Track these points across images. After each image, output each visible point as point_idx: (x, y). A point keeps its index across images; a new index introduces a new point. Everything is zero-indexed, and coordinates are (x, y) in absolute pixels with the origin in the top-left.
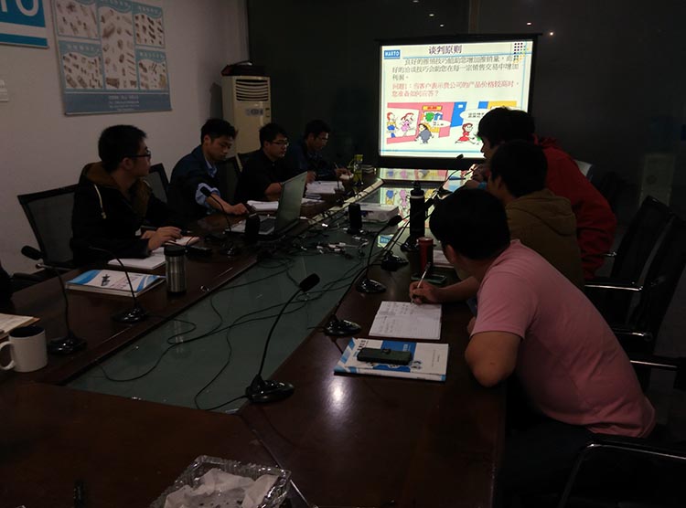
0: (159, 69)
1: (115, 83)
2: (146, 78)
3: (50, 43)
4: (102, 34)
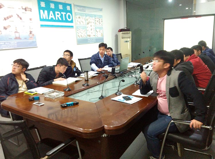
0: (101, 32)
1: (90, 36)
2: (97, 34)
3: (74, 27)
4: (87, 23)
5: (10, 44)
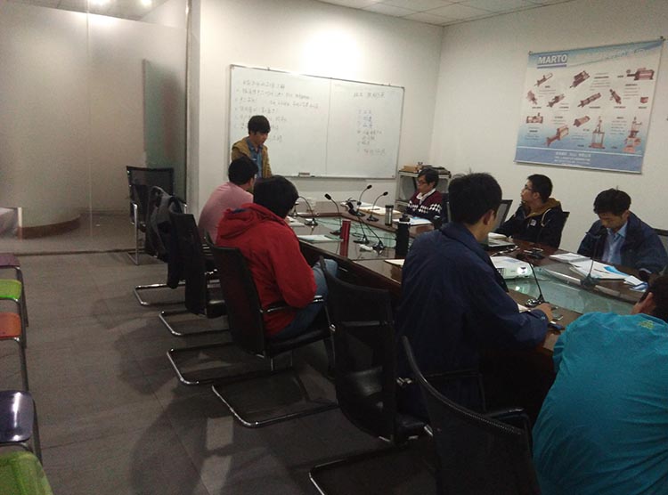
5: (578, 157)
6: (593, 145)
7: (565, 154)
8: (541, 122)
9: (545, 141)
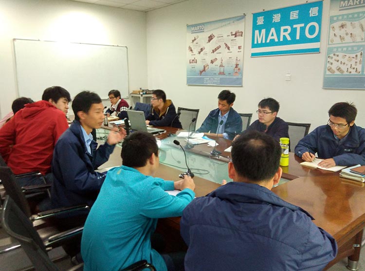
5: (214, 80)
6: (220, 73)
7: (209, 79)
8: (196, 63)
9: (199, 72)
